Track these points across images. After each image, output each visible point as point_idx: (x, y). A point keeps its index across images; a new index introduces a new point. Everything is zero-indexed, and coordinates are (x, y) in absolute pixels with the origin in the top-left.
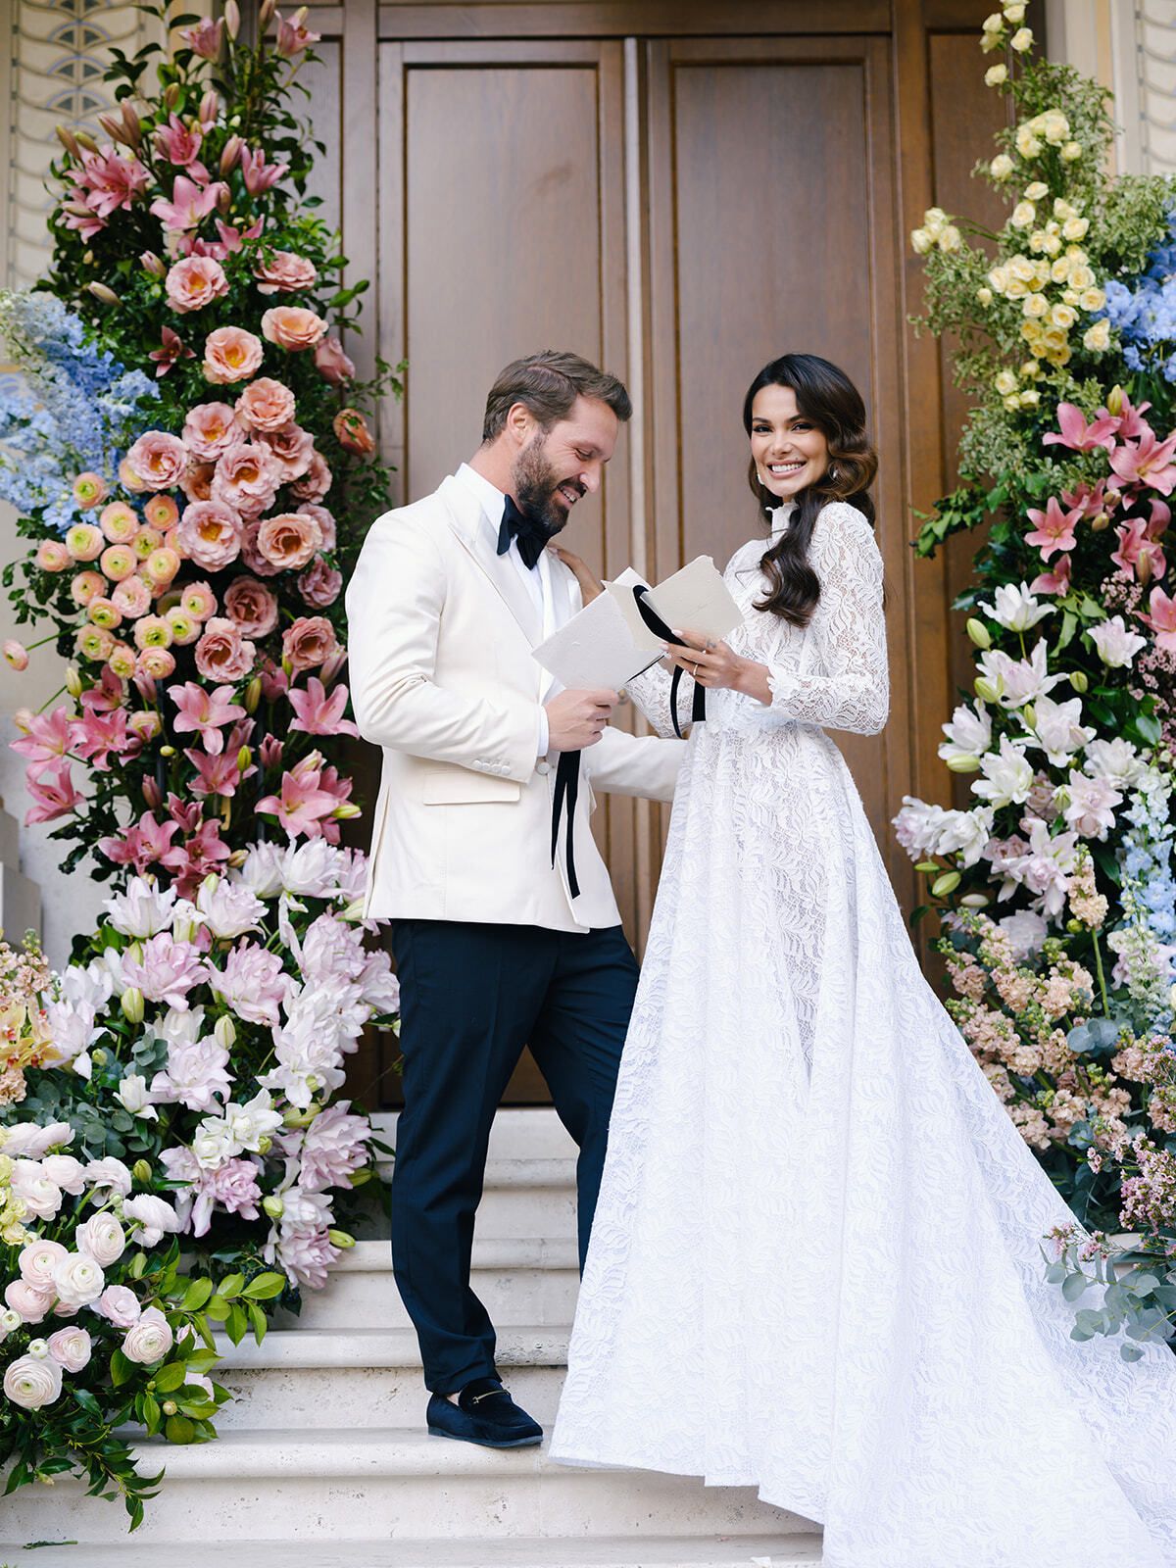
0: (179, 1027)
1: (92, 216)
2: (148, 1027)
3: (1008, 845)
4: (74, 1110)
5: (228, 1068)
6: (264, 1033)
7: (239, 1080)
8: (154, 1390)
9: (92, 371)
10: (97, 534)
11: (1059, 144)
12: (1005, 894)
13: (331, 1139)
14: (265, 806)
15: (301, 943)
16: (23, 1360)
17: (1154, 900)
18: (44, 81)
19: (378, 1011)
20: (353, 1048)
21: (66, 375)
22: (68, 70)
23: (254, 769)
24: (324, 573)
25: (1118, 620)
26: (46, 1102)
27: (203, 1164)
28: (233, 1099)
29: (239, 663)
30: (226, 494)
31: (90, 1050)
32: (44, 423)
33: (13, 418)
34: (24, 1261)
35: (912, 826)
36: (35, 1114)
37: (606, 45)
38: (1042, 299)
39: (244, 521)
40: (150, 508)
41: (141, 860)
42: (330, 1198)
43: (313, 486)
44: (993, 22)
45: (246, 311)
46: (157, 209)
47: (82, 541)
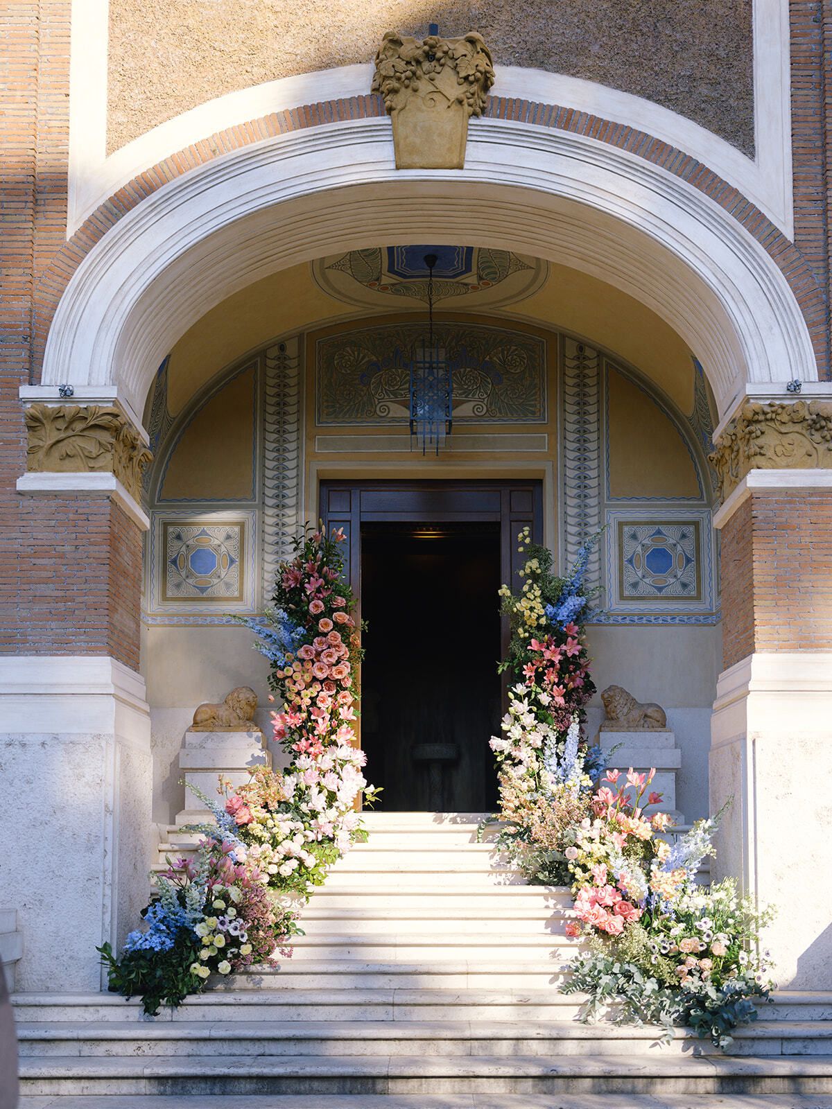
0: (314, 791)
1: (289, 586)
2: (306, 792)
3: (517, 749)
4: (290, 811)
5: (326, 801)
6: (334, 793)
7: (328, 804)
8: (312, 873)
9: (289, 626)
10: (291, 669)
11: (535, 569)
12: (516, 761)
13: (350, 818)
14: (333, 737)
15: (342, 771)
16: (284, 865)
17: (551, 763)
19: (361, 787)
20: (355, 796)
21: (283, 627)
23: (330, 728)
24: (347, 679)
25: (545, 693)
26: (283, 809)
27: (320, 824)
28: (327, 809)
29: (327, 703)
30: (324, 660)
31: (293, 797)
32: (276, 637)
33: (267, 635)
34: (282, 844)
35: (493, 743)
36: (281, 812)
38: (529, 611)
39: (328, 667)
40: (305, 663)
41: (302, 750)
42: (350, 833)
43: (345, 656)
44: (521, 535)
45: (329, 612)
46: (306, 585)
47: (288, 671)
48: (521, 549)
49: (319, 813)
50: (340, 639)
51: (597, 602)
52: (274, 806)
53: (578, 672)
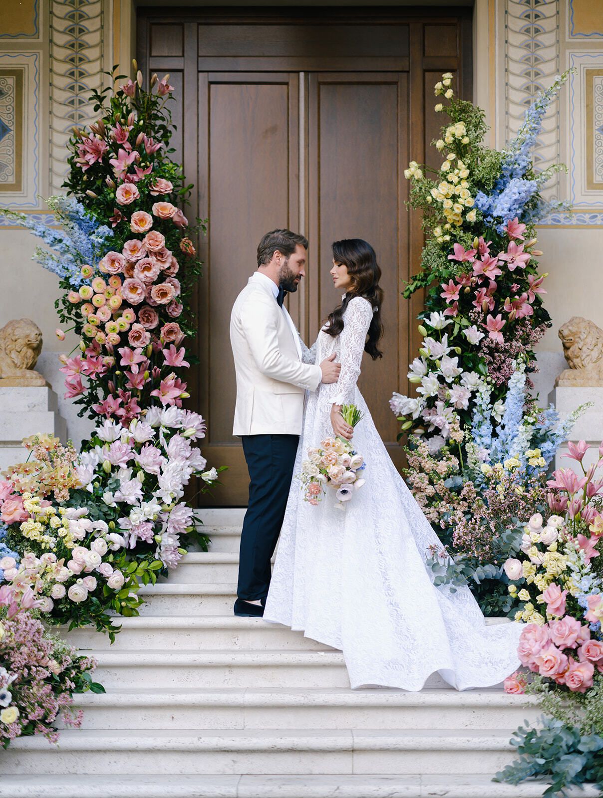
0: (124, 474)
1: (87, 163)
2: (113, 475)
3: (431, 411)
4: (87, 504)
5: (142, 490)
6: (155, 478)
7: (146, 494)
8: (118, 598)
9: (87, 224)
10: (90, 290)
11: (461, 138)
12: (431, 429)
13: (179, 516)
14: (154, 393)
15: (168, 444)
16: (75, 585)
17: (482, 433)
18: (62, 92)
19: (196, 470)
20: (187, 483)
21: (77, 226)
22: (72, 88)
23: (150, 379)
24: (176, 304)
25: (475, 327)
26: (77, 501)
27: (133, 523)
28: (144, 501)
29: (145, 340)
30: (140, 276)
31: (92, 483)
32: (67, 241)
33: (56, 239)
34: (73, 553)
35: (396, 403)
36: (73, 505)
37: (292, 75)
38: (450, 202)
39: (146, 285)
40: (111, 280)
41: (108, 413)
42: (179, 537)
43: (172, 270)
44: (439, 85)
45: (146, 202)
46: (112, 161)
47: (85, 292)
48: (439, 107)
49: (131, 507)
50: (163, 243)
51: (553, 191)
52: (62, 495)
53: (525, 295)
